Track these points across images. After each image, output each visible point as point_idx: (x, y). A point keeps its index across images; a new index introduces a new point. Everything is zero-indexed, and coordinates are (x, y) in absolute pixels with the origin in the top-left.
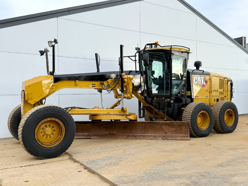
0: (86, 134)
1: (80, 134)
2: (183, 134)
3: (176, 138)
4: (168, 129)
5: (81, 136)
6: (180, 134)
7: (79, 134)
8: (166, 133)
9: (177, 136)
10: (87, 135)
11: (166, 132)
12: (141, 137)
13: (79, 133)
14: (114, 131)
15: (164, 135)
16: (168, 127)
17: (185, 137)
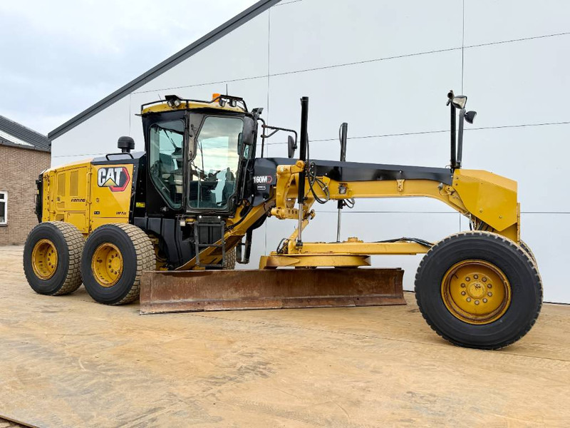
0: (190, 300)
1: (175, 301)
2: (392, 293)
3: (381, 302)
4: (364, 284)
5: (179, 305)
6: (387, 293)
7: (173, 301)
8: (360, 292)
9: (382, 297)
10: (193, 302)
11: (361, 289)
12: (313, 303)
13: (174, 299)
14: (255, 292)
15: (358, 296)
16: (364, 280)
17: (396, 298)
